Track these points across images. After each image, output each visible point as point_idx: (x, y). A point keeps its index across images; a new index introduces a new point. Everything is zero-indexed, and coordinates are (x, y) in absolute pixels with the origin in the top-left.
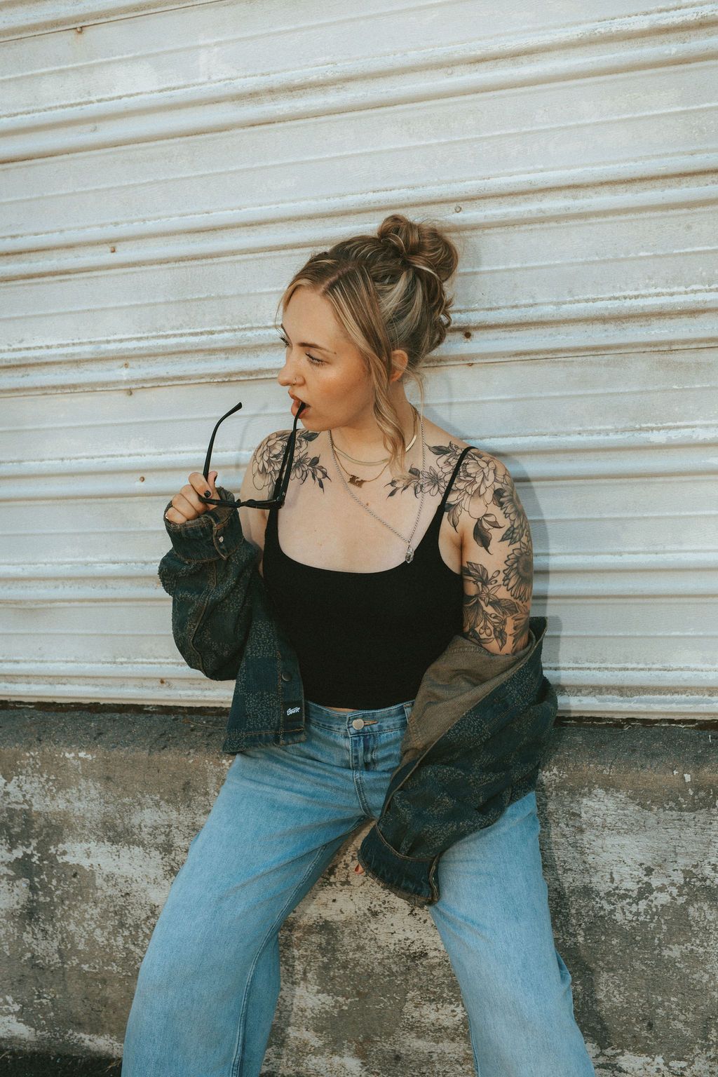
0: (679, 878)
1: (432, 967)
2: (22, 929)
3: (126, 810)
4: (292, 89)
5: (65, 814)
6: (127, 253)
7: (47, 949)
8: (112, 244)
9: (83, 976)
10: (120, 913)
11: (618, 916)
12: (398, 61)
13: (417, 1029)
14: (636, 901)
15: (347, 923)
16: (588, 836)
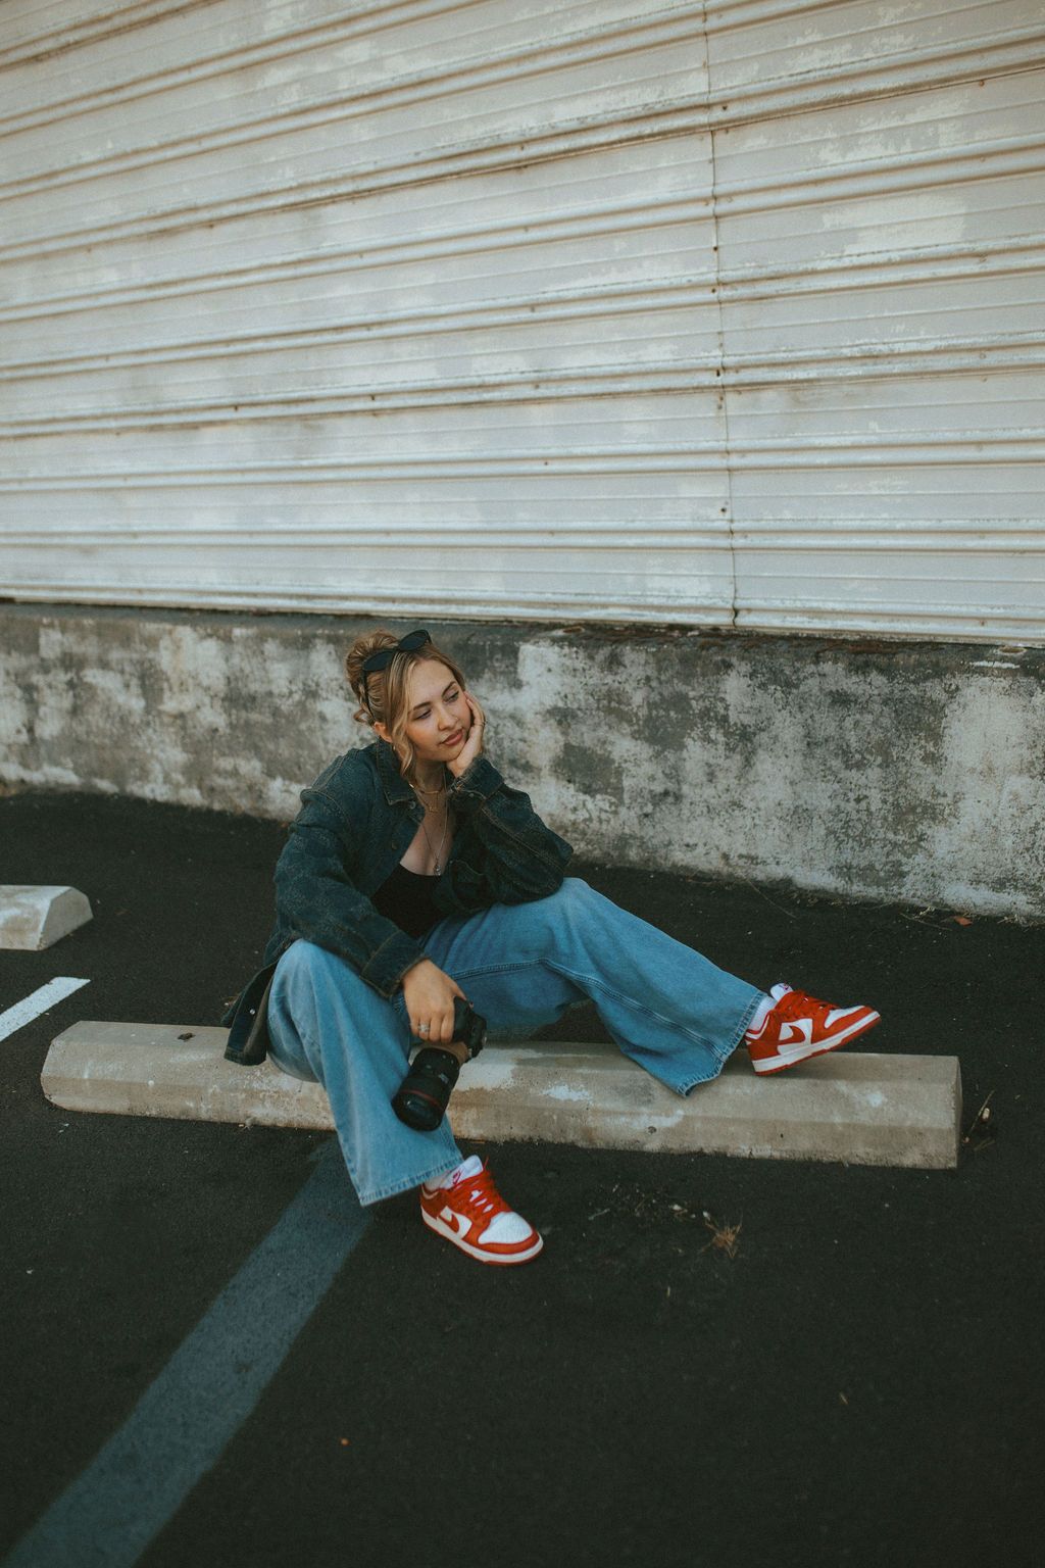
0: (301, 686)
1: (221, 737)
2: (72, 719)
3: (106, 651)
4: (166, 284)
5: (84, 654)
6: (113, 362)
7: (81, 730)
8: (107, 357)
9: (95, 745)
10: (107, 709)
11: (283, 707)
12: (200, 273)
13: (218, 772)
14: (288, 699)
15: (189, 713)
16: (268, 663)
